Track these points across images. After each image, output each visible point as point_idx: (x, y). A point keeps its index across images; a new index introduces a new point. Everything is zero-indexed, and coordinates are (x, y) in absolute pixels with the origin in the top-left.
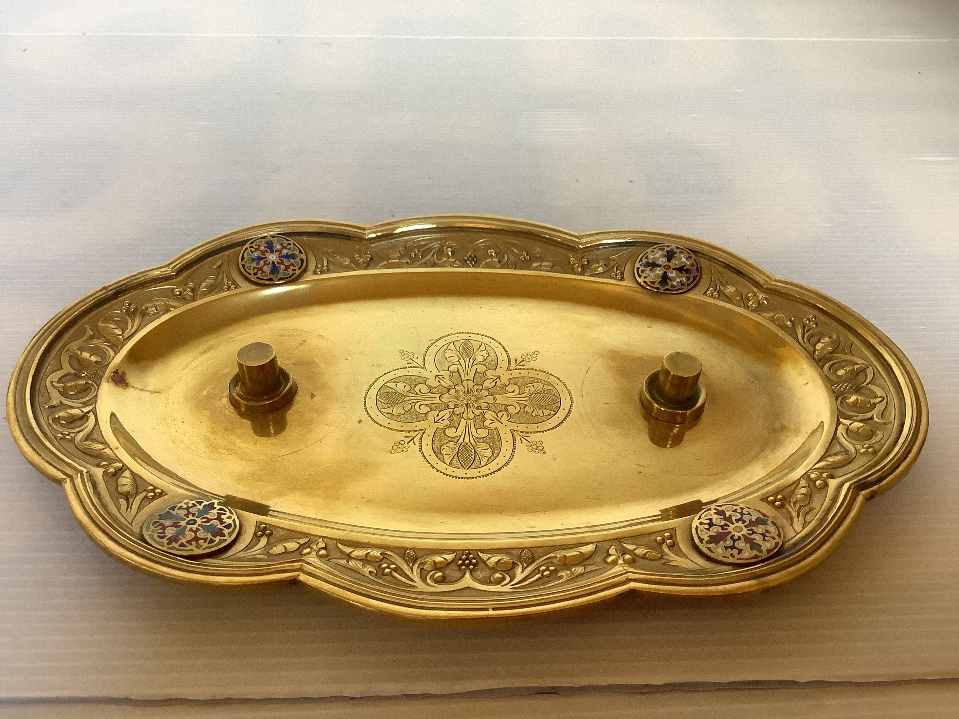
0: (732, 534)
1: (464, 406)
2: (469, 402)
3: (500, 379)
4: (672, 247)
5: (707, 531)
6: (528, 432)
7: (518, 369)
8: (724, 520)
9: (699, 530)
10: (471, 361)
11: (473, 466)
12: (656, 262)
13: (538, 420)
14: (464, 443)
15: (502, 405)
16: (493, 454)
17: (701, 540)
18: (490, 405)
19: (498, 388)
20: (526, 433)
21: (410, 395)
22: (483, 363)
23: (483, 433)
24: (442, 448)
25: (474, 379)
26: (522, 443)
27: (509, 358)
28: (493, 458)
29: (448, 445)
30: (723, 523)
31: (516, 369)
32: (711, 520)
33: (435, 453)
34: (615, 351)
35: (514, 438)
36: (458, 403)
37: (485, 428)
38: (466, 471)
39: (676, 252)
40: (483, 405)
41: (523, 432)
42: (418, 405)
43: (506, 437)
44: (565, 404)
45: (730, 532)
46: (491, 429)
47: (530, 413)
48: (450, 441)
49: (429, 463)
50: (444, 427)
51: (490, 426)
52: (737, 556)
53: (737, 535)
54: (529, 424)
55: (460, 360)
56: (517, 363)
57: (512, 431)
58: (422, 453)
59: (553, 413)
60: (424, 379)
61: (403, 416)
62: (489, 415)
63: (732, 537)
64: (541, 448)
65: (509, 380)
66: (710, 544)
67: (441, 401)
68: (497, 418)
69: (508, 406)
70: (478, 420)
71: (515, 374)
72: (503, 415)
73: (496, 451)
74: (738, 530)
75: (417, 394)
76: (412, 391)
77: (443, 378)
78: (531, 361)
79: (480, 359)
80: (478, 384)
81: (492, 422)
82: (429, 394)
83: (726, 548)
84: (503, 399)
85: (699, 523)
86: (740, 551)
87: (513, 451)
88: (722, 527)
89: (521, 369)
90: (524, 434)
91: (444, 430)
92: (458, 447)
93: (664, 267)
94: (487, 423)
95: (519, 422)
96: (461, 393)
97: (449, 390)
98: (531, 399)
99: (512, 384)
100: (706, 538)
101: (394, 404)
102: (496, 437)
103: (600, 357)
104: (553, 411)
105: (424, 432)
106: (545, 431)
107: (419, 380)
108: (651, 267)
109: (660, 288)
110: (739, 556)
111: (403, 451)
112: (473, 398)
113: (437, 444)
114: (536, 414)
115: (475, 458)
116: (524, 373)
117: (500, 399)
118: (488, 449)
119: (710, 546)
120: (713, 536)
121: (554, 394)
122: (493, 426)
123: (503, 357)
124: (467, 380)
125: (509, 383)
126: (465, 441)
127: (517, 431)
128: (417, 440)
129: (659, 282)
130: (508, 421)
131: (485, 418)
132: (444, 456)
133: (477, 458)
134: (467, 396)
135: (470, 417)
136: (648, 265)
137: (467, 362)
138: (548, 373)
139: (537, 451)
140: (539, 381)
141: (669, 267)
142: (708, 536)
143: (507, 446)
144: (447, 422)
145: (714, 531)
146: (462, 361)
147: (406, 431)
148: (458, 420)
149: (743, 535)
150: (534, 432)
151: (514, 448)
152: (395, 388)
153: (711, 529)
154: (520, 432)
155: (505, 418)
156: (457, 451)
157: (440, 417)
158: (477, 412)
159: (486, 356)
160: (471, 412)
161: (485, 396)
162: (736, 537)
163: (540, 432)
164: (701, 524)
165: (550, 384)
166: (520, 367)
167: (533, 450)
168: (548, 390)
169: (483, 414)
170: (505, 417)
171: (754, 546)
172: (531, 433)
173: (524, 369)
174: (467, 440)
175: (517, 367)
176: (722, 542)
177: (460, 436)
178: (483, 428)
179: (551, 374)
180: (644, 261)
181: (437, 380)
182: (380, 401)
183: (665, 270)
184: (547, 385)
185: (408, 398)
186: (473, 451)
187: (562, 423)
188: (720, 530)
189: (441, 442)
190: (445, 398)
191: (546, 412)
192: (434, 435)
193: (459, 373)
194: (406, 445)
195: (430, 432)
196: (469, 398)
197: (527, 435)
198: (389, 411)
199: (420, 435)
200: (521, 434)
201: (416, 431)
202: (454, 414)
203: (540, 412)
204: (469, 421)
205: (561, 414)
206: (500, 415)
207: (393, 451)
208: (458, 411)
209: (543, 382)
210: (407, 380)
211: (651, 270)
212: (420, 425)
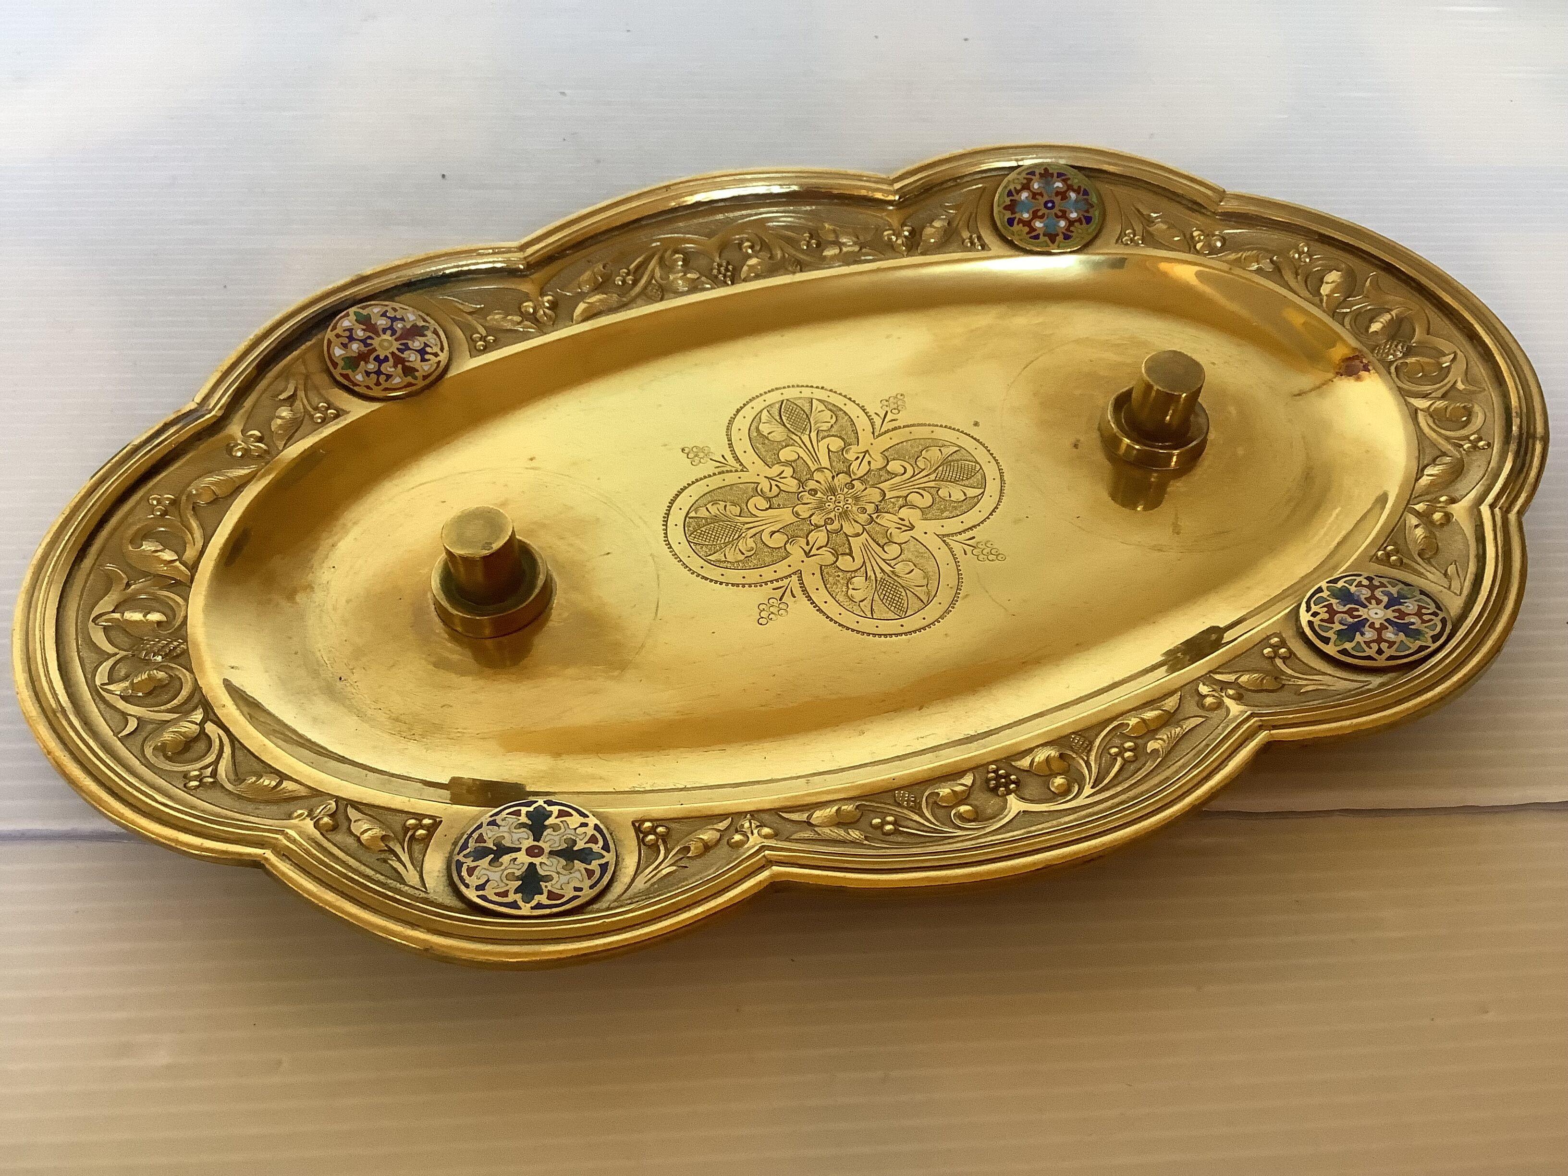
0: (394, 337)
1: (839, 491)
2: (834, 498)
3: (805, 551)
4: (528, 906)
5: (428, 343)
6: (720, 473)
7: (782, 579)
8: (404, 358)
9: (439, 346)
10: (870, 573)
11: (778, 406)
12: (563, 862)
13: (711, 496)
14: (808, 432)
15: (779, 507)
16: (757, 429)
17: (435, 332)
18: (799, 502)
19: (800, 533)
20: (723, 472)
21: (932, 484)
22: (849, 575)
23: (786, 454)
24: (834, 417)
25: (848, 541)
26: (723, 456)
27: (809, 598)
28: (754, 424)
29: (830, 425)
30: (405, 355)
31: (786, 577)
32: (423, 360)
33: (841, 410)
34: (616, 669)
35: (737, 459)
36: (851, 491)
37: (788, 463)
38: (785, 397)
39: (516, 892)
40: (807, 498)
41: (727, 471)
42: (910, 472)
43: (749, 457)
44: (677, 535)
45: (396, 340)
46: (777, 463)
47: (728, 504)
48: (829, 430)
49: (840, 394)
50: (851, 449)
51: (782, 468)
52: (389, 309)
53: (387, 336)
54: (724, 487)
55: (892, 569)
56: (789, 590)
57: (744, 469)
58: (858, 405)
59: (692, 514)
60: (929, 516)
61: (921, 448)
62: (792, 484)
63: (394, 332)
64: (691, 456)
65: (788, 554)
66: (423, 326)
67: (879, 488)
68: (777, 483)
69: (770, 508)
70: (805, 473)
71: (782, 568)
72: (770, 491)
73: (755, 434)
74: (386, 344)
75: (923, 489)
76: (933, 491)
77: (900, 529)
78: (766, 602)
79: (859, 581)
80: (837, 532)
81: (781, 476)
82: (904, 493)
83: (402, 319)
84: (783, 517)
85: (438, 355)
86: (384, 315)
87: (730, 440)
88: (407, 348)
89: (777, 580)
90: (724, 469)
91: (847, 444)
92: (812, 425)
93: (541, 850)
94: (789, 471)
95: (741, 486)
96: (855, 509)
97: (877, 510)
98: (736, 529)
99: (781, 547)
100: (429, 333)
101: (946, 462)
102: (764, 453)
103: (643, 646)
104: (692, 518)
105: (873, 433)
106: (693, 483)
107: (934, 511)
108: (575, 848)
109: (545, 806)
110: (386, 308)
111: (887, 401)
112: (832, 506)
113: (844, 421)
114: (718, 505)
115: (781, 417)
116: (768, 573)
117: (786, 516)
118: (769, 434)
119: (424, 324)
120: (420, 336)
121: (701, 548)
122: (777, 469)
123: (821, 596)
124: (858, 535)
125: (785, 549)
126: (808, 437)
127: (736, 471)
128: (878, 421)
129: (550, 816)
130: (759, 483)
131: (795, 478)
132: (825, 409)
133: (778, 418)
134: (843, 508)
135: (819, 473)
136: (585, 856)
137: (878, 570)
138: (727, 584)
139: (695, 449)
140: (735, 566)
141: (530, 852)
142: (426, 336)
143: (742, 446)
144: (851, 456)
145: (417, 344)
146: (887, 569)
147: (900, 428)
148: (834, 464)
149: (378, 335)
150: (710, 476)
151: (731, 445)
152: (966, 490)
153: (423, 345)
154: (731, 471)
155: (765, 485)
156: (811, 420)
157: (865, 462)
158: (812, 484)
159: (850, 592)
160: (823, 482)
161: (813, 514)
162: (389, 332)
163: (701, 479)
164: (436, 355)
165: (716, 564)
166: (780, 584)
167: (702, 450)
168: (714, 553)
169: (802, 483)
170: (766, 489)
171: (366, 322)
172: (714, 474)
173: (772, 582)
174: (805, 438)
175: (786, 581)
176: (408, 327)
177: (818, 441)
178: (791, 462)
179: (721, 583)
180: (595, 865)
181: (907, 520)
182: (969, 461)
183: (541, 844)
184: (720, 561)
185: (933, 477)
186: (788, 426)
187: (672, 502)
188: (410, 343)
189: (841, 426)
190: (875, 495)
191: (703, 513)
192: (857, 433)
193: (879, 545)
194: (887, 409)
195: (865, 437)
196: (837, 504)
197: (719, 470)
198: (947, 451)
199: (877, 426)
200: (729, 468)
201: (886, 432)
202: (846, 473)
203: (713, 510)
204: (817, 467)
205: (677, 517)
206: (775, 490)
207: (899, 396)
208: (843, 479)
209: (729, 565)
210: (955, 508)
211: (575, 842)
212: (885, 442)
